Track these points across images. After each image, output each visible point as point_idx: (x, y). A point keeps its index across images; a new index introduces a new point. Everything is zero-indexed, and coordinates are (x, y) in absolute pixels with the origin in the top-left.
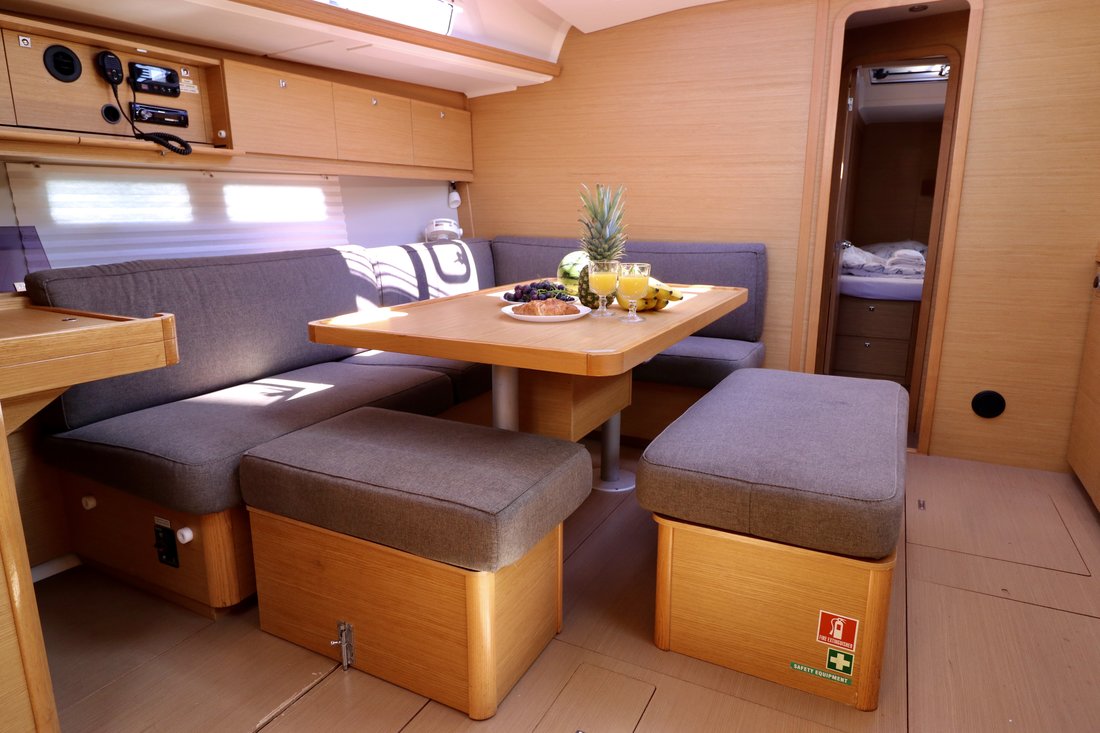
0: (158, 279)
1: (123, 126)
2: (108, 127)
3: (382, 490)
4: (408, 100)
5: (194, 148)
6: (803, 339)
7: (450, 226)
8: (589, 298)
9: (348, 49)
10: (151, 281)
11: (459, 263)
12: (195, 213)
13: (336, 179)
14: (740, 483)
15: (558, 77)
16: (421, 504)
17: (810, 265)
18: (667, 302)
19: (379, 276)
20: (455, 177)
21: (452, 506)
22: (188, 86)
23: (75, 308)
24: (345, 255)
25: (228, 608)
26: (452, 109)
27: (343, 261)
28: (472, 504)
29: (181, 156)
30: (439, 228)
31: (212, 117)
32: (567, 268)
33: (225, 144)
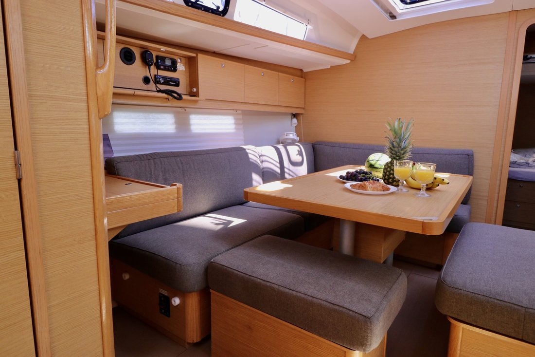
0: (164, 162)
1: (152, 85)
2: (145, 87)
3: (295, 293)
4: (277, 73)
5: (184, 97)
6: (495, 205)
7: (292, 136)
8: (390, 180)
9: (255, 48)
10: (161, 163)
11: (298, 156)
12: (176, 128)
13: (240, 112)
14: (516, 307)
15: (353, 61)
16: (321, 305)
17: (501, 163)
18: (439, 185)
19: (262, 162)
20: (295, 111)
21: (341, 309)
22: (181, 67)
23: (128, 176)
24: (247, 151)
25: (195, 343)
26: (296, 77)
27: (247, 154)
28: (353, 309)
29: (178, 101)
30: (288, 137)
31: (190, 81)
32: (373, 162)
33: (195, 95)
